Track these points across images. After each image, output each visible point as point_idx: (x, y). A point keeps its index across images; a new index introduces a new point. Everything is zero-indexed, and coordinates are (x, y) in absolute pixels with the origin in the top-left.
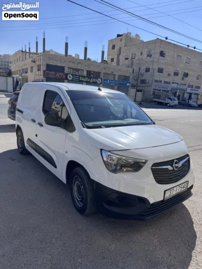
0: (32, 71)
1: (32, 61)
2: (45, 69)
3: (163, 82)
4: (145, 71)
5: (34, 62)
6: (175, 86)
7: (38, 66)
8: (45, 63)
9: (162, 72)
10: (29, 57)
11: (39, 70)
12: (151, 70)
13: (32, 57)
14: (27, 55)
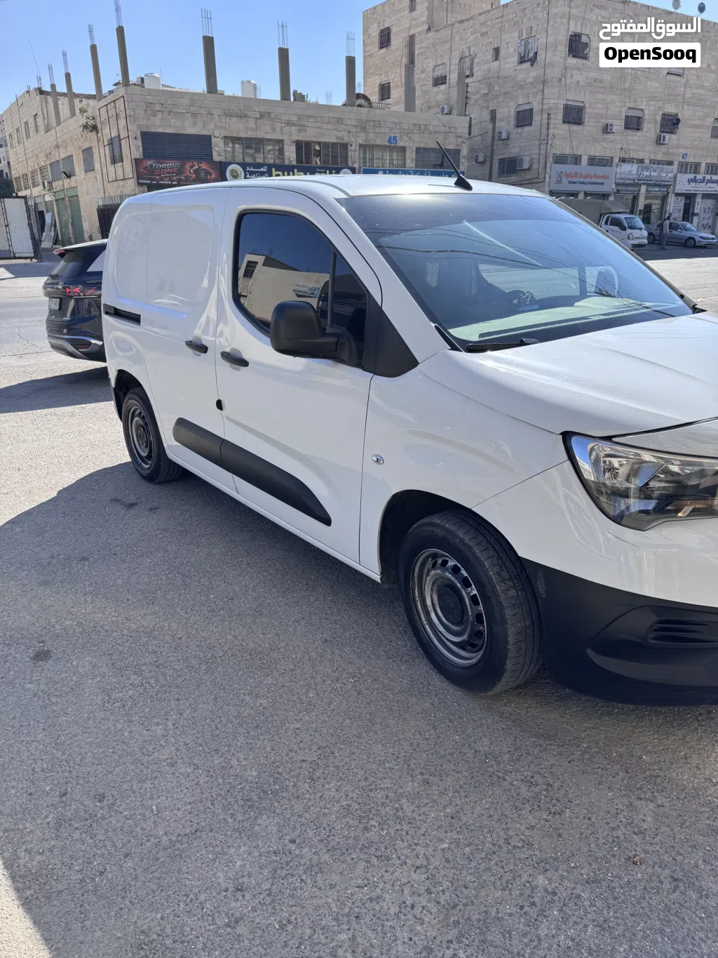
0: (89, 168)
1: (85, 127)
2: (138, 153)
3: (584, 160)
4: (513, 122)
5: (94, 128)
6: (629, 170)
7: (111, 142)
8: (135, 130)
9: (579, 122)
10: (73, 114)
11: (116, 159)
12: (536, 118)
13: (82, 111)
14: (63, 103)
